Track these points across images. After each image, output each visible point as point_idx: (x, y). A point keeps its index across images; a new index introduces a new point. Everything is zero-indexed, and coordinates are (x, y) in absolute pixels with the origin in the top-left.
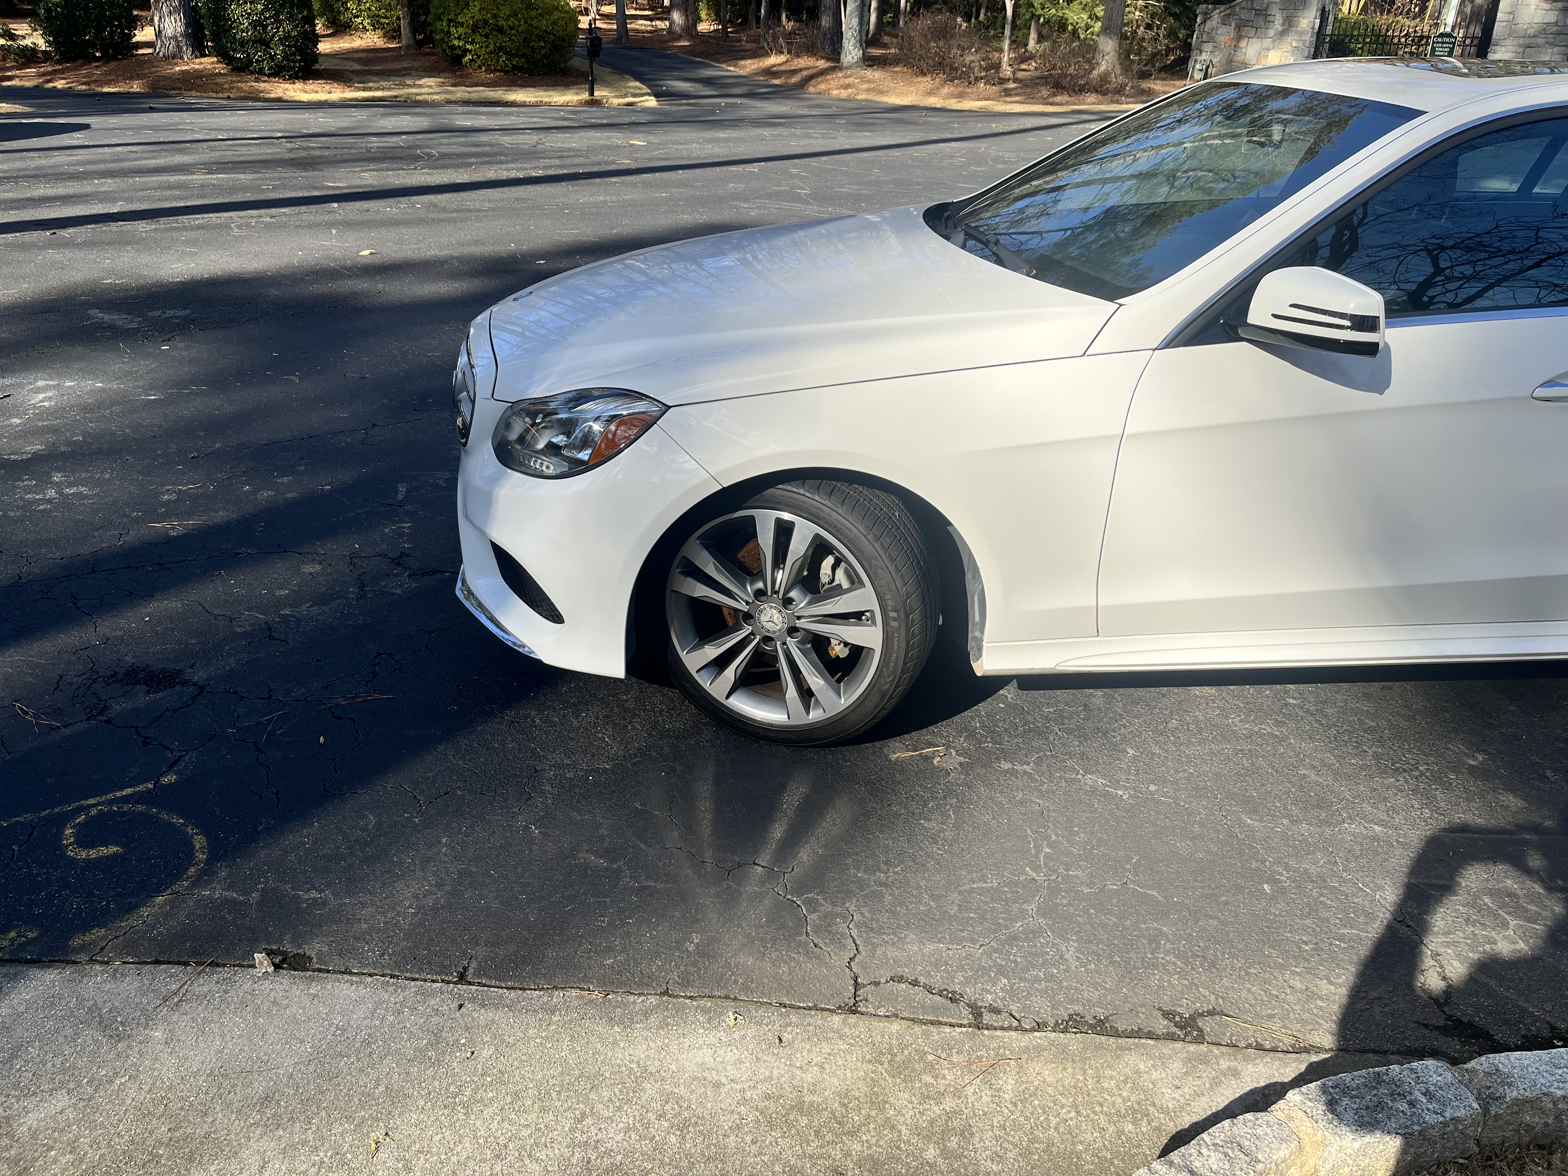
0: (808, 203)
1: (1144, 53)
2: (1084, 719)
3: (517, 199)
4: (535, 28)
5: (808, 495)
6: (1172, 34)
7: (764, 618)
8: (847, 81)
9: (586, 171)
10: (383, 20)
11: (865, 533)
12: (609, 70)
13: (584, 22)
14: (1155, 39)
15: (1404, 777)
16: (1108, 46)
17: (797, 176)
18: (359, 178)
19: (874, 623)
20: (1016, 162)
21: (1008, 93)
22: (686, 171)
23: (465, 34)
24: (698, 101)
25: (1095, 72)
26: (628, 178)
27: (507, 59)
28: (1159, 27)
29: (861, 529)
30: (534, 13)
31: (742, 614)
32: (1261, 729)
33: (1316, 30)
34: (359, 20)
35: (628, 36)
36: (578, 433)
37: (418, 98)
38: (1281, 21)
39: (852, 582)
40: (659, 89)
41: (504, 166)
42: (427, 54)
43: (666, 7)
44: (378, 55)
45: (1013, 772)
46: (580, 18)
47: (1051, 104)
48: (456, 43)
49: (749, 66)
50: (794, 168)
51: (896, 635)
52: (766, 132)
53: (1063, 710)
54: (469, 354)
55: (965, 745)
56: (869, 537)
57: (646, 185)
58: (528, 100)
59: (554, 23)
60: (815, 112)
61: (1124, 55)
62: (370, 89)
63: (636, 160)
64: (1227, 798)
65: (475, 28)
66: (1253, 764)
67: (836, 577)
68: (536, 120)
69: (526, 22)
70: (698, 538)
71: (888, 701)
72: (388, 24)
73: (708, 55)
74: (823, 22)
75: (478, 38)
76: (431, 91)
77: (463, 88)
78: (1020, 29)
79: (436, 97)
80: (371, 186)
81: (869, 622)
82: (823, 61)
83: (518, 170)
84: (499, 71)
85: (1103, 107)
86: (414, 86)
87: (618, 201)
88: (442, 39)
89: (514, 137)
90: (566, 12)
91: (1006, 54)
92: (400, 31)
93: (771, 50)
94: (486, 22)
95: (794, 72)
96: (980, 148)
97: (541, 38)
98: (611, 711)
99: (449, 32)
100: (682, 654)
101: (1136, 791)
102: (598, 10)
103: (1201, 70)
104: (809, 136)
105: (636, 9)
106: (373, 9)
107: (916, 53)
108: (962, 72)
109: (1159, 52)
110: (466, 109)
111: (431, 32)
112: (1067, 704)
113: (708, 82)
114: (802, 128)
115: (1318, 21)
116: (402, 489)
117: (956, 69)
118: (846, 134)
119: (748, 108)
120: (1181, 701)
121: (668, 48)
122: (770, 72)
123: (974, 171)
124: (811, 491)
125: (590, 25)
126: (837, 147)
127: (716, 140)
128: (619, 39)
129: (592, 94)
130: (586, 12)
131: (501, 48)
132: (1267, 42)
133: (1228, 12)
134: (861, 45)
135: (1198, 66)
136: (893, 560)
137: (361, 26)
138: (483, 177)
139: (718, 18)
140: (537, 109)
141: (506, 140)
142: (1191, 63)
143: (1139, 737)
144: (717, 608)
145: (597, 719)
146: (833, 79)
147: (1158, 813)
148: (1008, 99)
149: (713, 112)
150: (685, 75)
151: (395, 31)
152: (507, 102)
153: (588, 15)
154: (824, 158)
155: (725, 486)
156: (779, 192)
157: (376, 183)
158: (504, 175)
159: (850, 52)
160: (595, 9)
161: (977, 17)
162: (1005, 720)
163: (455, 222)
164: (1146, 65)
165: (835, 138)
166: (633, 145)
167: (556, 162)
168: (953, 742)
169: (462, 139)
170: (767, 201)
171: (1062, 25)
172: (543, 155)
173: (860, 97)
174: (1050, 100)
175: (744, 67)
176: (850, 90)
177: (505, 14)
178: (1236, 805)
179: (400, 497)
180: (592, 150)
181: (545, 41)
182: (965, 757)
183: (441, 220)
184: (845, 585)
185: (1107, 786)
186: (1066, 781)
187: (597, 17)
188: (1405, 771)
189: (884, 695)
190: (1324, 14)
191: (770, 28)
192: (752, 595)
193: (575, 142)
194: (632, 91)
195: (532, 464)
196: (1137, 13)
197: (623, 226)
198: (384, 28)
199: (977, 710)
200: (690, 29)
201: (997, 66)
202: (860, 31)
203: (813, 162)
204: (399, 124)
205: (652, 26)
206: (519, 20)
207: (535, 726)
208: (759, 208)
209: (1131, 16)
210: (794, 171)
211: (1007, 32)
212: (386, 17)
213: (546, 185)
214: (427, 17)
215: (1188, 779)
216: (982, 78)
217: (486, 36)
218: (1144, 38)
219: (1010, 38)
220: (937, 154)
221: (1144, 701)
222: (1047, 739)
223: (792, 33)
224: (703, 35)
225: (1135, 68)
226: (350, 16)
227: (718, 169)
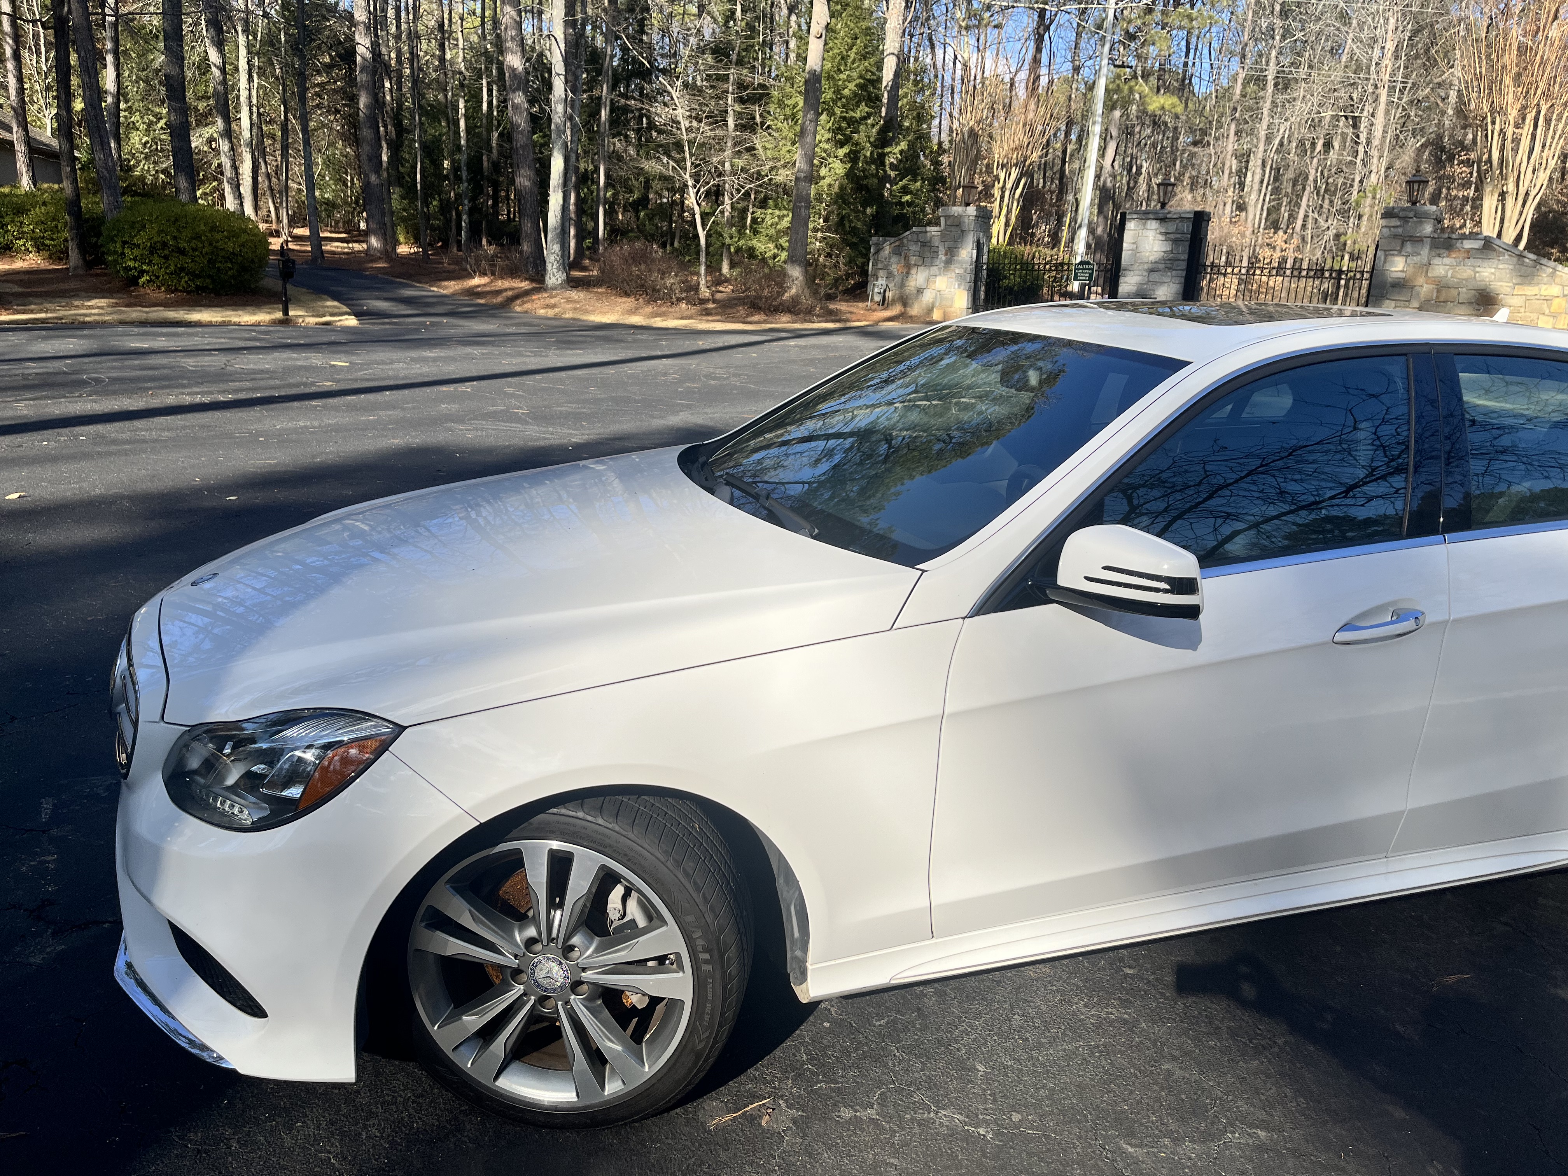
0: (527, 423)
1: (827, 278)
2: (921, 1030)
3: (203, 427)
4: (221, 249)
5: (589, 818)
6: (850, 262)
7: (540, 974)
8: (553, 301)
9: (283, 394)
10: (48, 242)
11: (663, 859)
12: (304, 290)
13: (275, 244)
14: (836, 266)
15: (1266, 1057)
16: (796, 272)
17: (512, 396)
18: (11, 409)
19: (681, 968)
20: (727, 378)
21: (708, 313)
22: (394, 392)
23: (141, 255)
24: (401, 320)
25: (786, 295)
26: (331, 401)
27: (190, 280)
28: (838, 256)
29: (659, 855)
30: (219, 236)
31: (509, 971)
32: (1108, 1013)
33: (974, 259)
34: (21, 242)
35: (323, 257)
36: (283, 763)
37: (87, 319)
38: (944, 252)
39: (650, 918)
40: (359, 308)
41: (187, 391)
42: (98, 275)
43: (363, 231)
44: (42, 276)
45: (855, 1121)
46: (271, 240)
47: (750, 323)
48: (131, 264)
49: (451, 287)
50: (509, 386)
51: (710, 980)
52: (476, 351)
53: (895, 1021)
54: (129, 658)
55: (794, 1090)
56: (669, 864)
57: (351, 408)
58: (214, 320)
59: (243, 245)
60: (523, 330)
61: (810, 280)
62: (32, 312)
63: (338, 381)
64: (1098, 1118)
65: (153, 250)
66: (1112, 1064)
67: (628, 911)
68: (223, 340)
69: (211, 244)
70: (448, 882)
71: (705, 1061)
72: (54, 246)
73: (409, 276)
74: (525, 248)
75: (156, 259)
76: (101, 311)
77: (140, 308)
78: (713, 255)
79: (107, 318)
80: (25, 417)
81: (675, 966)
82: (527, 283)
83: (202, 393)
84: (180, 291)
85: (797, 326)
86: (83, 307)
87: (320, 426)
88: (116, 261)
89: (198, 359)
90: (255, 235)
91: (703, 277)
92: (68, 253)
93: (474, 272)
94: (165, 245)
95: (498, 292)
96: (691, 365)
97: (228, 259)
98: (337, 1112)
99: (123, 253)
100: (434, 1029)
101: (998, 1125)
102: (289, 232)
103: (880, 293)
104: (520, 355)
105: (331, 232)
106: (37, 230)
107: (619, 275)
108: (664, 293)
109: (841, 276)
110: (142, 330)
111: (103, 253)
112: (898, 1012)
113: (408, 301)
114: (512, 346)
115: (975, 252)
116: (47, 805)
117: (658, 291)
118: (558, 352)
119: (454, 326)
120: (1019, 988)
121: (367, 269)
122: (472, 293)
123: (688, 387)
124: (593, 813)
125: (282, 247)
126: (550, 365)
127: (425, 360)
128: (314, 260)
129: (286, 313)
130: (277, 234)
131: (182, 269)
132: (934, 270)
133: (897, 244)
134: (564, 268)
135: (876, 290)
136: (698, 889)
137: (23, 248)
138: (162, 403)
139: (417, 241)
140: (224, 329)
141: (190, 363)
142: (870, 287)
143: (985, 1044)
144: (477, 968)
145: (318, 1128)
146: (539, 299)
147: (1031, 1155)
148: (710, 318)
149: (418, 331)
150: (385, 295)
151: (61, 252)
152: (190, 322)
153: (279, 237)
154: (538, 377)
155: (482, 822)
156: (495, 412)
157: (31, 413)
158: (187, 400)
159: (554, 275)
160: (287, 232)
161: (672, 244)
162: (834, 1046)
163: (126, 455)
164: (830, 289)
165: (547, 356)
166: (334, 366)
167: (248, 384)
168: (780, 1089)
169: (137, 362)
170: (484, 422)
171: (751, 252)
172: (231, 378)
173: (567, 316)
174: (749, 319)
175: (446, 287)
176: (557, 310)
177: (187, 236)
178: (1111, 1127)
179: (44, 817)
180: (289, 371)
181: (232, 263)
182: (798, 1110)
183: (109, 454)
184: (642, 922)
185: (966, 1123)
186: (919, 1125)
187: (289, 239)
188: (1264, 1048)
189: (698, 1055)
190: (979, 247)
191: (472, 251)
192: (522, 946)
193: (268, 363)
194: (330, 310)
195: (218, 805)
196: (818, 244)
197: (327, 453)
198: (49, 250)
199: (799, 1036)
200: (389, 253)
201: (697, 288)
202: (563, 256)
203: (529, 380)
204: (63, 347)
205: (349, 248)
206: (203, 242)
207: (231, 1154)
208: (477, 429)
209: (812, 246)
210: (510, 390)
211: (703, 259)
212: (52, 239)
213: (237, 410)
214: (98, 238)
215: (1050, 1097)
216: (683, 299)
217: (166, 258)
218: (825, 265)
219: (706, 264)
220: (650, 371)
221: (979, 994)
222: (886, 1065)
223: (494, 256)
224: (403, 257)
225: (822, 291)
226: (10, 238)
227: (428, 390)
